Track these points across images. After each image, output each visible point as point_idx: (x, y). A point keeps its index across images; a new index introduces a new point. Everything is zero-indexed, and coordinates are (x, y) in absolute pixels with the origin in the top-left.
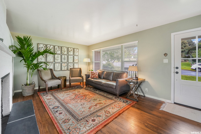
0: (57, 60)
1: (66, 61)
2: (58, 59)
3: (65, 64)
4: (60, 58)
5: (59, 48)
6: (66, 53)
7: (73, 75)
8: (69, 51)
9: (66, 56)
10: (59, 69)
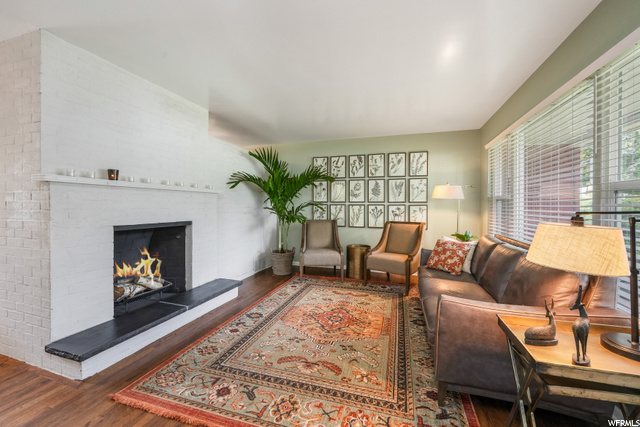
0: (356, 196)
1: (381, 198)
2: (357, 192)
3: (379, 208)
4: (362, 190)
5: (360, 160)
6: (380, 173)
7: (391, 246)
8: (391, 165)
9: (381, 183)
10: (361, 223)
